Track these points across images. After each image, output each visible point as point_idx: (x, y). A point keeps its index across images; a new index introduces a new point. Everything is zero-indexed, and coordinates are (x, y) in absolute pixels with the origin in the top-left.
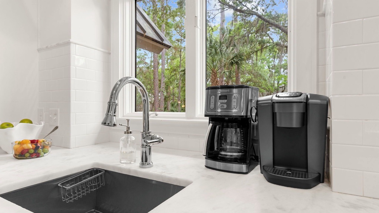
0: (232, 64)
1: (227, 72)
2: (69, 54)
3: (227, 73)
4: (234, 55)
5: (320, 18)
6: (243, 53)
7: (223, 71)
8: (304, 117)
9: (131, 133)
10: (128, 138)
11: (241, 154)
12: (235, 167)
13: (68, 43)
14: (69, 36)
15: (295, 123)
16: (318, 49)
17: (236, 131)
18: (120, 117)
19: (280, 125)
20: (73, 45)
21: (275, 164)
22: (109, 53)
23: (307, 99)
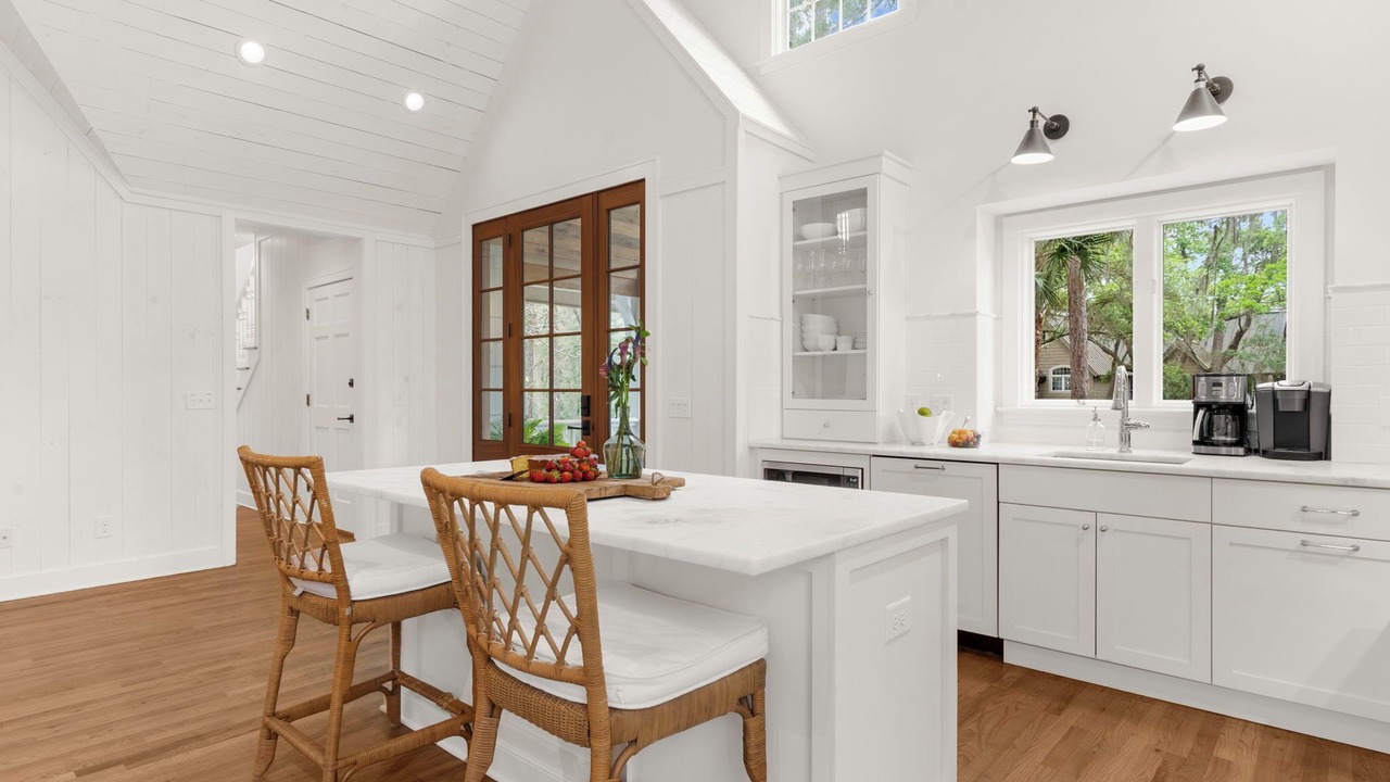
0: (1060, 254)
2: (975, 328)
5: (1327, 300)
8: (1307, 403)
9: (1100, 420)
10: (1096, 425)
11: (1235, 439)
12: (1233, 450)
13: (974, 315)
14: (975, 304)
15: (1297, 407)
16: (1325, 332)
17: (1226, 418)
18: (1019, 407)
19: (1281, 409)
20: (979, 318)
21: (1275, 447)
22: (998, 319)
23: (1310, 387)
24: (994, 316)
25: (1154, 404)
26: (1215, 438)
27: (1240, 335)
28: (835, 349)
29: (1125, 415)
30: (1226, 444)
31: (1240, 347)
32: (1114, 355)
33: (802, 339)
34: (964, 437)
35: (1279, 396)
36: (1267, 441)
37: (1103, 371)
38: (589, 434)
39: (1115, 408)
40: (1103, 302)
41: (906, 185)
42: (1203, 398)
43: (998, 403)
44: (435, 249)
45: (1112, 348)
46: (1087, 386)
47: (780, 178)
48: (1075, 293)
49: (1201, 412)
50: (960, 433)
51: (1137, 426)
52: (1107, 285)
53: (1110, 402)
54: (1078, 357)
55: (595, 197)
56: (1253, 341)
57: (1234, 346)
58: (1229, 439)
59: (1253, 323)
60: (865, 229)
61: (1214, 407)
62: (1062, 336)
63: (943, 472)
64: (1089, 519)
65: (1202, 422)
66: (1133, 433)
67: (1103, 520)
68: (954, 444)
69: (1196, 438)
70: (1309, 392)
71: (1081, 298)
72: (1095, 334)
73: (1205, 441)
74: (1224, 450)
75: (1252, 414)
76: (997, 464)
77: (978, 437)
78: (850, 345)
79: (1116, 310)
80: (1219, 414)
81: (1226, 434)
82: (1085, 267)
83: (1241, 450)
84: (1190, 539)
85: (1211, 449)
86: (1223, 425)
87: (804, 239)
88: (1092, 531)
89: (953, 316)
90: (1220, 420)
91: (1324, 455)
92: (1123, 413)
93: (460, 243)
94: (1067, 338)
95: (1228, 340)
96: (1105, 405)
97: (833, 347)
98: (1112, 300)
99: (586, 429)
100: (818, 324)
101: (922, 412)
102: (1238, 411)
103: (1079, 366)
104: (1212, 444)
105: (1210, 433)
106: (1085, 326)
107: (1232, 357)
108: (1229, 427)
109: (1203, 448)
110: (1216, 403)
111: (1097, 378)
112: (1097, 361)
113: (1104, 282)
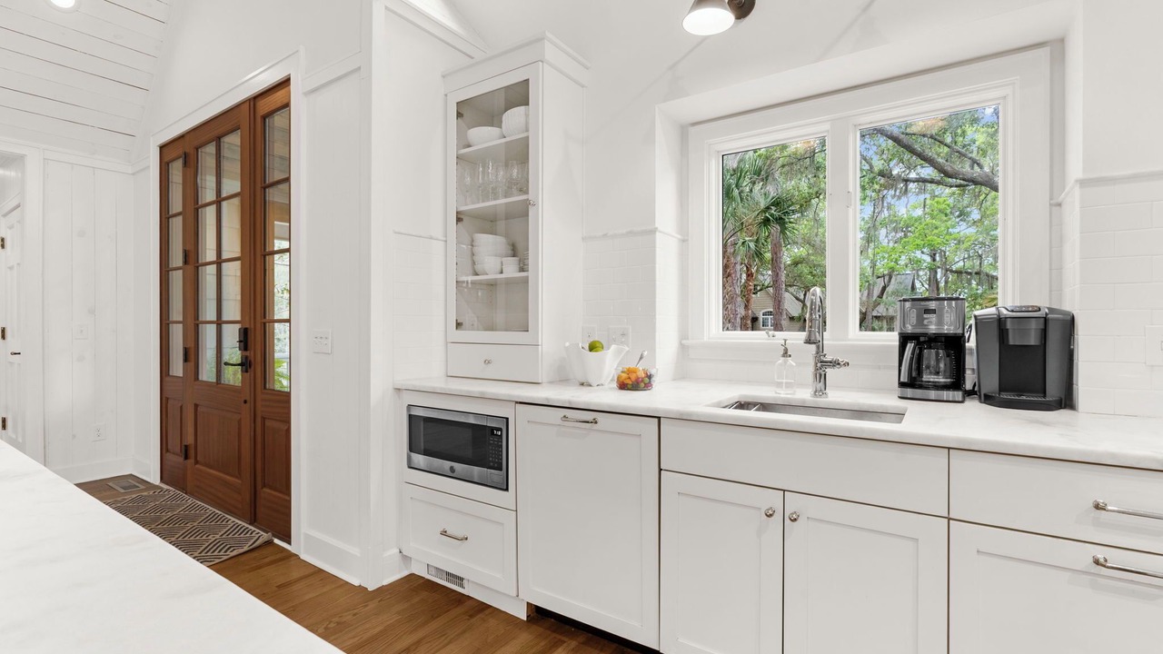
0: (766, 222)
1: (751, 241)
2: (653, 247)
3: (752, 245)
4: (769, 200)
5: (1054, 208)
6: (793, 196)
7: (742, 241)
8: (1044, 333)
9: (790, 356)
10: (785, 362)
11: (949, 380)
13: (653, 232)
14: (653, 220)
15: (1033, 340)
16: (1051, 248)
17: (937, 354)
18: (706, 339)
19: (1011, 343)
20: (657, 234)
21: (1001, 389)
22: (683, 241)
23: (1046, 314)
24: (679, 237)
25: (850, 337)
26: (927, 377)
27: (884, 289)
28: (502, 273)
29: (820, 350)
30: (938, 387)
31: (884, 297)
32: (803, 302)
33: (474, 263)
34: (633, 377)
35: (1009, 325)
36: (991, 384)
37: (795, 314)
38: (247, 372)
39: (808, 341)
40: (796, 263)
41: (583, 86)
42: (909, 329)
43: (683, 335)
44: (133, 174)
45: (802, 297)
46: (785, 323)
47: (444, 77)
48: (776, 254)
49: (910, 347)
50: (629, 371)
51: (835, 364)
52: (798, 251)
53: (803, 335)
54: (778, 302)
55: (252, 103)
56: (893, 293)
57: (881, 296)
58: (941, 380)
59: (893, 280)
60: (527, 131)
61: (922, 339)
62: (767, 287)
63: (595, 426)
64: (774, 499)
65: (912, 359)
66: (829, 371)
67: (794, 503)
68: (623, 386)
69: (904, 379)
70: (1046, 319)
71: (781, 258)
72: (790, 286)
73: (913, 383)
74: (933, 394)
75: (971, 349)
76: (659, 418)
77: (650, 377)
78: (517, 268)
79: (804, 269)
80: (930, 348)
81: (937, 373)
82: (783, 231)
83: (958, 395)
84: (917, 540)
85: (919, 393)
86: (933, 363)
87: (469, 146)
88: (778, 517)
89: (631, 233)
90: (930, 355)
91: (1066, 401)
92: (818, 347)
93: (149, 167)
94: (771, 290)
95: (877, 292)
96: (796, 338)
97: (499, 269)
98: (801, 263)
99: (245, 364)
100: (489, 246)
101: (592, 348)
102: (953, 345)
103: (779, 308)
104: (921, 387)
105: (920, 373)
106: (783, 279)
107: (879, 304)
108: (942, 365)
109: (909, 392)
110: (925, 335)
111: (792, 319)
112: (791, 306)
113: (796, 250)
